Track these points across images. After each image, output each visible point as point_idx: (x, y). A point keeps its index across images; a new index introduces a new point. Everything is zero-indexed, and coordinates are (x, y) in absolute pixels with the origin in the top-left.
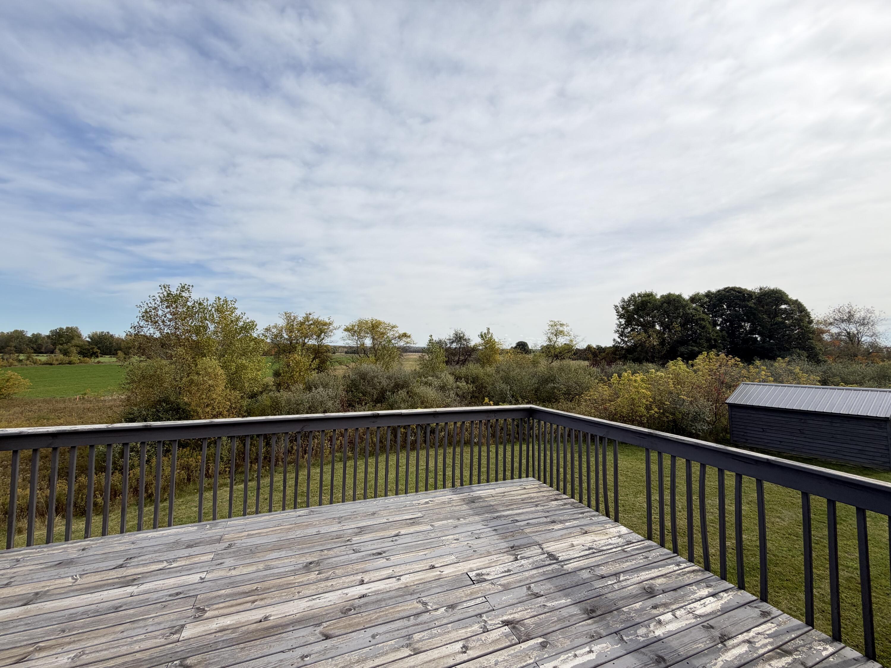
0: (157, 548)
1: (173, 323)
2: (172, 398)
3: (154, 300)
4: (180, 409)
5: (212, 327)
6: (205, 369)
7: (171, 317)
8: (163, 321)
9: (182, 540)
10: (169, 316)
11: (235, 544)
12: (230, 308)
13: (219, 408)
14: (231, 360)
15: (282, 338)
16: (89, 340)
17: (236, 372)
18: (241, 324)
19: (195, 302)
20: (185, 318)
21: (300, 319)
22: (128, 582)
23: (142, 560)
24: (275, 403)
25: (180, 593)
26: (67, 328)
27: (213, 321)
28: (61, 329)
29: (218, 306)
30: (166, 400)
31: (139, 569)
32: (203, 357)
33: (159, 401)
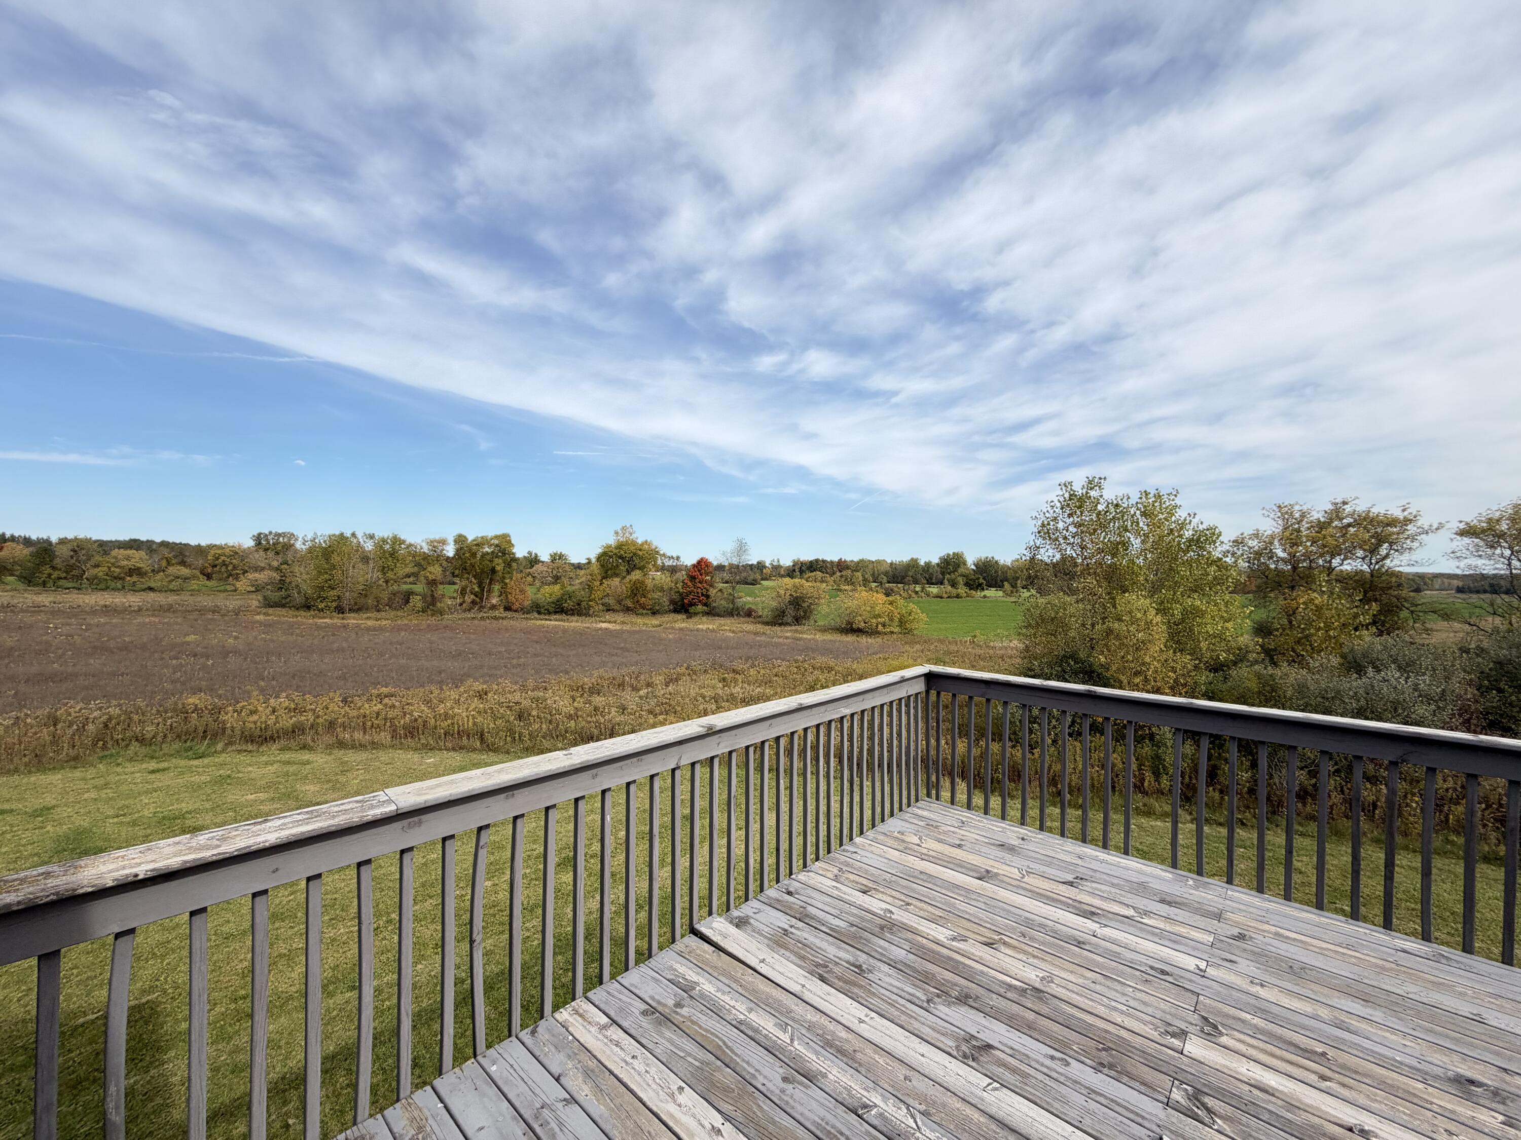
0: (1116, 881)
1: (1077, 540)
2: (1082, 655)
3: (1052, 507)
4: (1093, 672)
5: (1136, 543)
6: (1130, 612)
7: (1075, 530)
8: (1065, 538)
9: (1150, 885)
10: (1072, 529)
11: (1251, 938)
12: (1166, 508)
13: (1155, 681)
14: (1173, 599)
15: (1271, 558)
16: (974, 568)
17: (1183, 620)
18: (1188, 534)
19: (1108, 503)
20: (1095, 530)
21: (1317, 515)
22: (1085, 911)
23: (1100, 890)
24: (1268, 688)
25: (1168, 974)
26: (954, 553)
27: (1137, 534)
28: (948, 555)
29: (1145, 507)
30: (1073, 656)
31: (1096, 901)
32: (1124, 592)
33: (1064, 656)
